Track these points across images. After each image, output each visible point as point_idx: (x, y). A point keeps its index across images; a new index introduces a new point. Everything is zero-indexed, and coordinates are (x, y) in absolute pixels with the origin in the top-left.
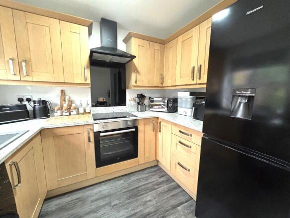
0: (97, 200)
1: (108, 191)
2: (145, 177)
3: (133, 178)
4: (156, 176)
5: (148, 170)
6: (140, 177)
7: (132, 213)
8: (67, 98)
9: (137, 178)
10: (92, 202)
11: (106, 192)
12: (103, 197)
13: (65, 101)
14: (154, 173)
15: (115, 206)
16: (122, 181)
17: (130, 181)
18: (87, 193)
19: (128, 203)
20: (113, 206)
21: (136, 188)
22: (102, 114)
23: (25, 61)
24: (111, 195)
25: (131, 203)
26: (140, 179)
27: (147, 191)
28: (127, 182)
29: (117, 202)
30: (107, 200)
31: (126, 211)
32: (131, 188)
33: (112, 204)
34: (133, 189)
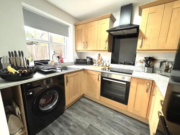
0: (95, 110)
1: (101, 111)
2: (128, 123)
3: (120, 117)
4: (139, 131)
5: (135, 122)
6: (125, 120)
7: (101, 130)
8: (100, 57)
9: (122, 119)
10: (93, 109)
11: (100, 110)
12: (98, 112)
13: (99, 59)
14: (139, 128)
15: (98, 120)
16: (112, 113)
17: (116, 116)
18: (95, 105)
19: (104, 124)
20: (97, 119)
21: (116, 123)
22: (116, 68)
23: (86, 42)
24: (101, 113)
25: (105, 126)
26: (123, 120)
27: (120, 131)
28: (114, 115)
29: (100, 119)
30: (98, 114)
31: (100, 126)
32: (113, 120)
33: (98, 118)
34: (113, 122)
